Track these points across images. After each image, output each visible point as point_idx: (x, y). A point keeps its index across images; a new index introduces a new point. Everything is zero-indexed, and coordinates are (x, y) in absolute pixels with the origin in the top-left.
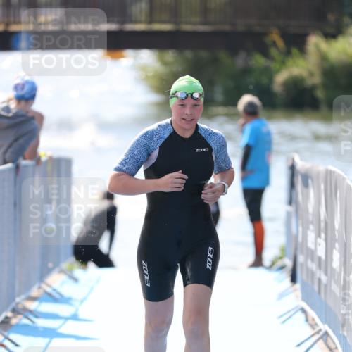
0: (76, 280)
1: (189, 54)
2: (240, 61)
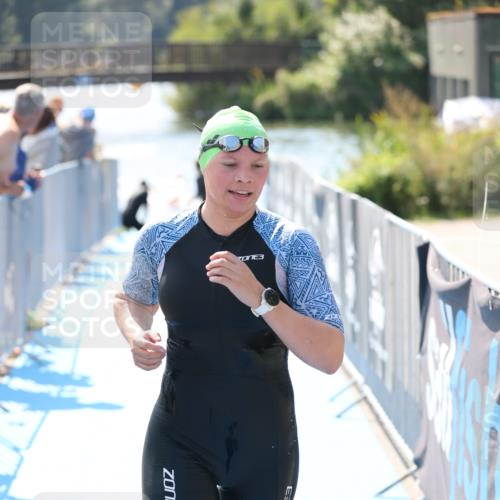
1: (197, 86)
2: (232, 90)
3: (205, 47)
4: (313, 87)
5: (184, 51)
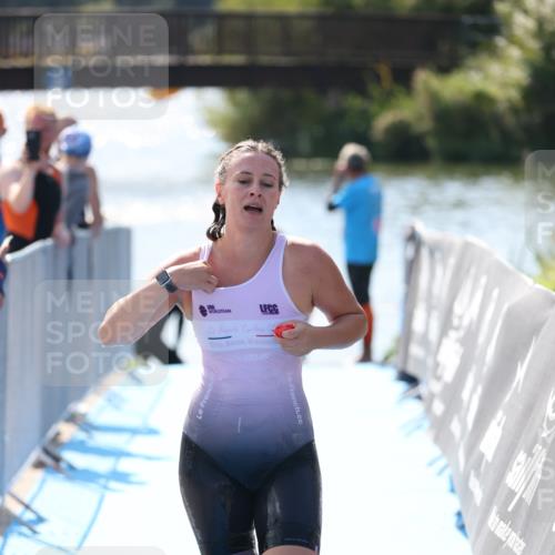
1: (267, 93)
3: (283, 19)
4: (481, 97)
5: (245, 28)
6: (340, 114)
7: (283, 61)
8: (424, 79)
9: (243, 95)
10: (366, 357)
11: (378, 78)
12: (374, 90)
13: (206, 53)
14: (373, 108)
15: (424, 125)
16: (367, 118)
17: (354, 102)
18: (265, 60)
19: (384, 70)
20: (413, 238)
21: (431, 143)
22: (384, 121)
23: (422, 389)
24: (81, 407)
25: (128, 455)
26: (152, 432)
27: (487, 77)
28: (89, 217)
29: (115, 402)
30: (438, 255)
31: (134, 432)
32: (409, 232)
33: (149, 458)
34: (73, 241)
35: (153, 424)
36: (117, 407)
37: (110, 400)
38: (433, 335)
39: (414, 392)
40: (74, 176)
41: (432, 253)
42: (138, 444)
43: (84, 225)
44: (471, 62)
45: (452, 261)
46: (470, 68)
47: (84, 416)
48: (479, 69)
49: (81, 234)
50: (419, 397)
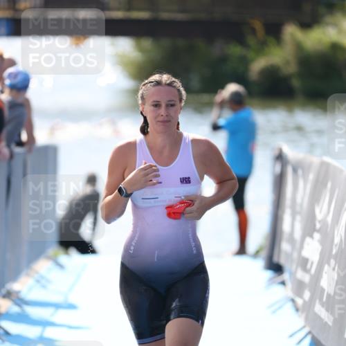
0: (61, 266)
6: (224, 59)
7: (180, 17)
8: (291, 31)
9: (147, 43)
10: (242, 250)
11: (254, 31)
12: (251, 40)
13: (118, 9)
14: (250, 54)
15: (292, 69)
16: (245, 62)
17: (235, 50)
18: (165, 16)
19: (258, 25)
20: (280, 157)
21: (296, 83)
22: (258, 65)
23: (286, 276)
24: (16, 286)
25: (52, 324)
26: (71, 307)
27: (340, 31)
28: (24, 137)
29: (41, 282)
30: (300, 172)
31: (57, 306)
32: (277, 152)
33: (70, 327)
34: (12, 156)
35: (72, 300)
36: (44, 287)
37: (38, 281)
38: (298, 234)
39: (280, 279)
40: (13, 105)
41: (295, 170)
42: (60, 316)
43: (20, 144)
44: (328, 19)
45: (311, 177)
46: (328, 24)
47: (18, 292)
48: (335, 25)
49: (18, 150)
50: (283, 283)
